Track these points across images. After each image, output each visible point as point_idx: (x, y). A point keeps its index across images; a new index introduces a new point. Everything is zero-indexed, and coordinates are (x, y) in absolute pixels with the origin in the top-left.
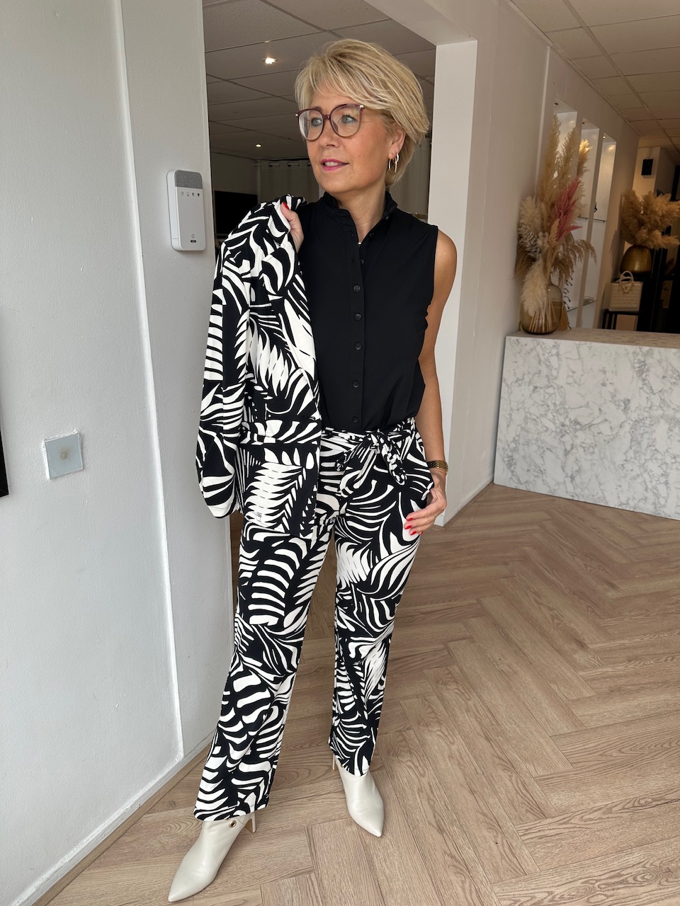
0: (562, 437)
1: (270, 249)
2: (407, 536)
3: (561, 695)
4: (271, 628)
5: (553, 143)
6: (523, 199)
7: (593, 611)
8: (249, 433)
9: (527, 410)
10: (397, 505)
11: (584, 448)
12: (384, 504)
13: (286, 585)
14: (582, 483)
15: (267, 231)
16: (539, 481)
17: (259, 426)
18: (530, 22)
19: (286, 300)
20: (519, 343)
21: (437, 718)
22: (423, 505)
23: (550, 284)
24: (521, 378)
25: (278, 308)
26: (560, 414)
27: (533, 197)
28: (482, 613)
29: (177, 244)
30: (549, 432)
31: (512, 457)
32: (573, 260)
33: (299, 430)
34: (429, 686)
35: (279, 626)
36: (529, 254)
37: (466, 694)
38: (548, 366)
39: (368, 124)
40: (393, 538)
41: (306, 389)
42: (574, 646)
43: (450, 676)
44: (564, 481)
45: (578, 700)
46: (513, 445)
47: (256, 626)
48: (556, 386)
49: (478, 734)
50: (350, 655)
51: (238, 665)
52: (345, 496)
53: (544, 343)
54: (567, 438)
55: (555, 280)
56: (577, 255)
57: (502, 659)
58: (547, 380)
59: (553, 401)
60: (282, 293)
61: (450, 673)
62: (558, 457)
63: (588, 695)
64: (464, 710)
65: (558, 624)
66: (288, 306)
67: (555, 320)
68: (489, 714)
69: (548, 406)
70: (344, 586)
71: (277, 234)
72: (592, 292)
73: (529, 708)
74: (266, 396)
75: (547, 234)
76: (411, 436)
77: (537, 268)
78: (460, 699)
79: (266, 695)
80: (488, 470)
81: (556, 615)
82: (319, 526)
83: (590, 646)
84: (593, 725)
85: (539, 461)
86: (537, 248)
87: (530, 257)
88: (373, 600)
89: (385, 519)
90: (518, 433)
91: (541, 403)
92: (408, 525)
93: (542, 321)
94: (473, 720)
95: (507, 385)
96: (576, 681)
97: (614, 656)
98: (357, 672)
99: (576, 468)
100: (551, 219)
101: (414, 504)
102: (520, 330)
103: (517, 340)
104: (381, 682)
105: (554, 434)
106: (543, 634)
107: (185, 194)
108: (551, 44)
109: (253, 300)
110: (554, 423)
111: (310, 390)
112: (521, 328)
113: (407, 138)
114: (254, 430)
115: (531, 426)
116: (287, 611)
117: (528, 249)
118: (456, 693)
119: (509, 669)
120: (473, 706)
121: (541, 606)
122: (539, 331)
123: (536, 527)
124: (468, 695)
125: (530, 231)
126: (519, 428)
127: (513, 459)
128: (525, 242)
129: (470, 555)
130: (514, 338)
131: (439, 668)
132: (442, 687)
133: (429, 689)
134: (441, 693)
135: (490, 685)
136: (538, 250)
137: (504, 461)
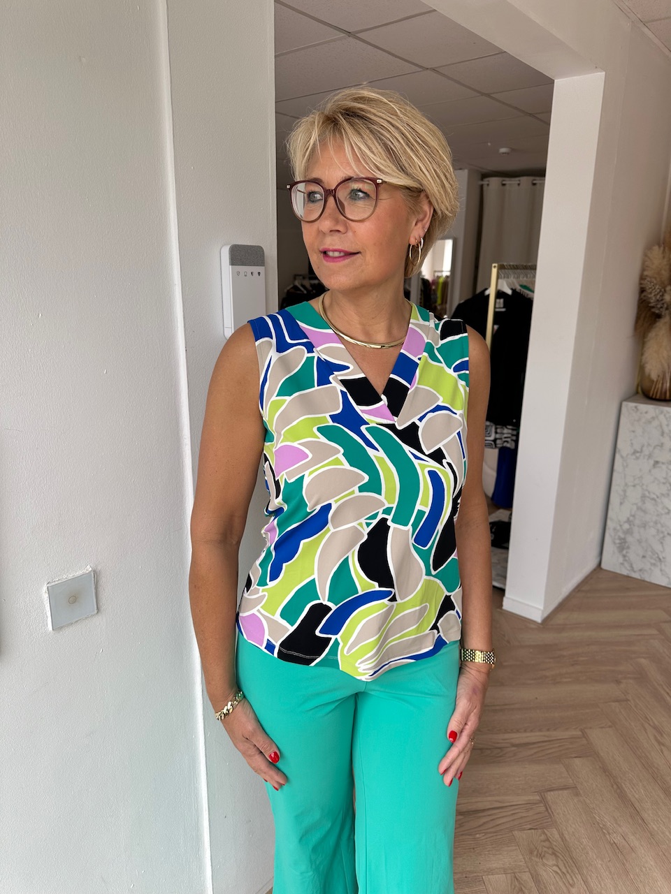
6: (649, 248)
9: (644, 487)
16: (657, 571)
20: (637, 410)
24: (639, 450)
27: (660, 246)
28: (589, 752)
31: (624, 539)
36: (653, 310)
37: (568, 876)
39: (387, 201)
43: (547, 844)
46: (626, 526)
53: (668, 413)
57: (615, 825)
61: (547, 840)
77: (663, 326)
80: (595, 551)
85: (658, 547)
86: (663, 304)
87: (654, 313)
90: (633, 513)
91: (664, 481)
93: (667, 387)
95: (622, 457)
102: (637, 393)
103: (636, 407)
107: (242, 275)
112: (640, 389)
115: (649, 505)
117: (652, 305)
121: (663, 747)
122: (663, 397)
123: (654, 632)
124: (571, 877)
125: (656, 284)
126: (635, 508)
127: (625, 542)
128: (649, 296)
129: (573, 665)
130: (632, 405)
131: (533, 831)
132: (537, 860)
133: (521, 861)
134: (536, 871)
135: (600, 866)
136: (665, 306)
137: (614, 543)
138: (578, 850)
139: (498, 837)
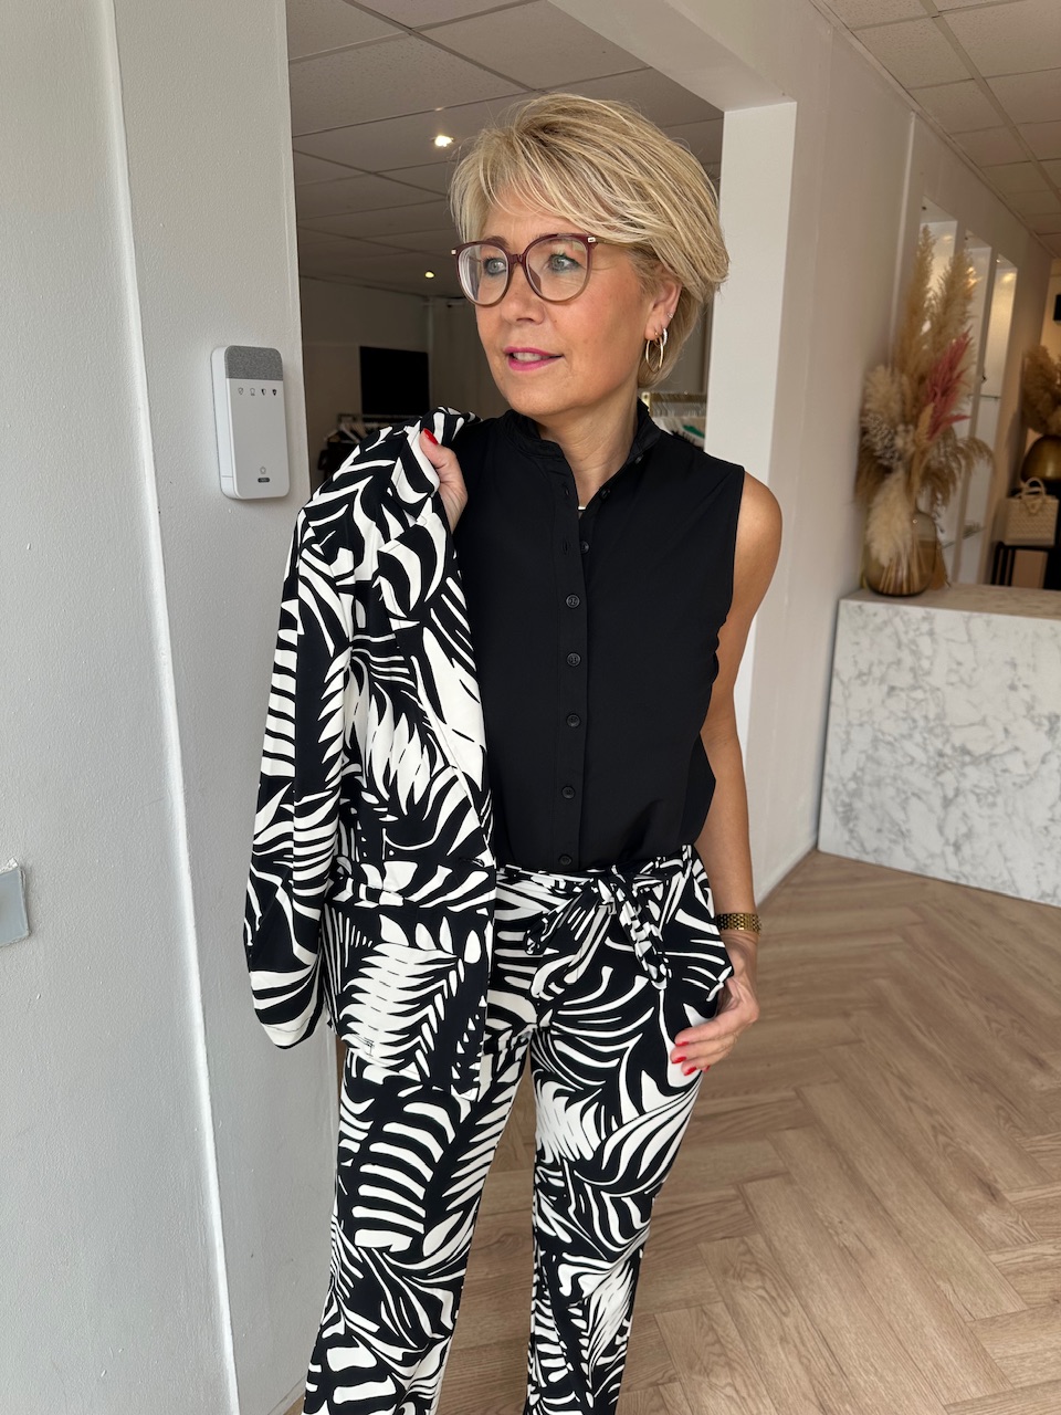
0: (938, 774)
1: (396, 528)
2: (676, 1076)
3: (958, 1307)
4: (395, 1256)
5: (922, 274)
6: (870, 369)
7: (1008, 1119)
8: (350, 881)
9: (876, 726)
10: (655, 1015)
11: (977, 795)
12: (629, 1013)
13: (428, 1174)
14: (973, 856)
15: (389, 491)
16: (899, 851)
17: (370, 870)
18: (885, 73)
19: (426, 630)
20: (862, 611)
21: (726, 1355)
22: (710, 1011)
23: (917, 512)
24: (865, 670)
25: (410, 644)
26: (937, 736)
27: (886, 366)
28: (806, 1120)
29: (230, 486)
30: (916, 766)
31: (850, 805)
32: (956, 472)
33: (450, 884)
34: (710, 1280)
35: (415, 1253)
36: (880, 461)
37: (779, 1301)
38: (913, 653)
39: (606, 272)
40: (648, 1083)
41: (462, 809)
42: (978, 1196)
43: (748, 1258)
44: (943, 854)
45: (993, 1320)
46: (852, 785)
47: (368, 1250)
48: (928, 688)
49: (805, 1397)
50: (561, 1289)
51: (335, 1320)
52: (549, 998)
53: (906, 613)
54: (948, 778)
55: (923, 504)
56: (963, 462)
57: (845, 1221)
58: (912, 675)
59: (924, 713)
60: (419, 614)
61: (749, 1251)
62: (931, 810)
63: (1012, 1310)
64: (776, 1338)
65: (946, 1146)
66: (430, 641)
67: (925, 571)
68: (824, 1351)
69: (914, 721)
70: (549, 1160)
71: (409, 495)
72: (977, 513)
73: (901, 1337)
74: (384, 814)
75: (911, 427)
76: (684, 874)
77: (895, 484)
78: (769, 1313)
79: (386, 1388)
80: (807, 827)
81: (942, 1126)
82: (497, 1053)
83: (1007, 1196)
84: (1025, 1378)
85: (899, 815)
86: (893, 452)
87: (881, 466)
88: (606, 1196)
89: (631, 1044)
90: (861, 765)
91: (901, 715)
92: (679, 1055)
93: (903, 573)
94: (794, 1360)
95: (842, 682)
96: (987, 1276)
97: (1054, 1220)
98: (573, 1321)
99: (963, 829)
100: (918, 404)
101: (692, 1014)
102: (861, 587)
103: (860, 607)
104: (622, 1331)
105: (924, 769)
106: (919, 1166)
107: (247, 392)
108: (917, 108)
109: (362, 624)
110: (925, 750)
111: (473, 809)
112: (865, 583)
113: (685, 294)
114: (361, 878)
115: (883, 753)
116: (430, 1224)
117: (878, 454)
118: (762, 1298)
119: (858, 1243)
120: (793, 1331)
121: (912, 1105)
122: (898, 592)
123: (897, 939)
124: (785, 1303)
125: (882, 423)
126: (863, 756)
127: (852, 810)
128: (874, 440)
129: (780, 995)
130: (854, 604)
131: (727, 1240)
132: (734, 1282)
133: (711, 1287)
134: (732, 1298)
135: (824, 1282)
136: (897, 455)
137: (836, 812)
138: (793, 1263)
139: (677, 1254)
